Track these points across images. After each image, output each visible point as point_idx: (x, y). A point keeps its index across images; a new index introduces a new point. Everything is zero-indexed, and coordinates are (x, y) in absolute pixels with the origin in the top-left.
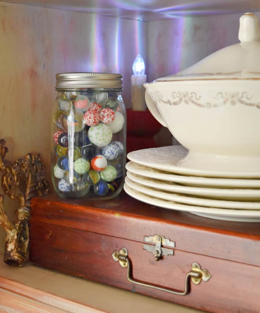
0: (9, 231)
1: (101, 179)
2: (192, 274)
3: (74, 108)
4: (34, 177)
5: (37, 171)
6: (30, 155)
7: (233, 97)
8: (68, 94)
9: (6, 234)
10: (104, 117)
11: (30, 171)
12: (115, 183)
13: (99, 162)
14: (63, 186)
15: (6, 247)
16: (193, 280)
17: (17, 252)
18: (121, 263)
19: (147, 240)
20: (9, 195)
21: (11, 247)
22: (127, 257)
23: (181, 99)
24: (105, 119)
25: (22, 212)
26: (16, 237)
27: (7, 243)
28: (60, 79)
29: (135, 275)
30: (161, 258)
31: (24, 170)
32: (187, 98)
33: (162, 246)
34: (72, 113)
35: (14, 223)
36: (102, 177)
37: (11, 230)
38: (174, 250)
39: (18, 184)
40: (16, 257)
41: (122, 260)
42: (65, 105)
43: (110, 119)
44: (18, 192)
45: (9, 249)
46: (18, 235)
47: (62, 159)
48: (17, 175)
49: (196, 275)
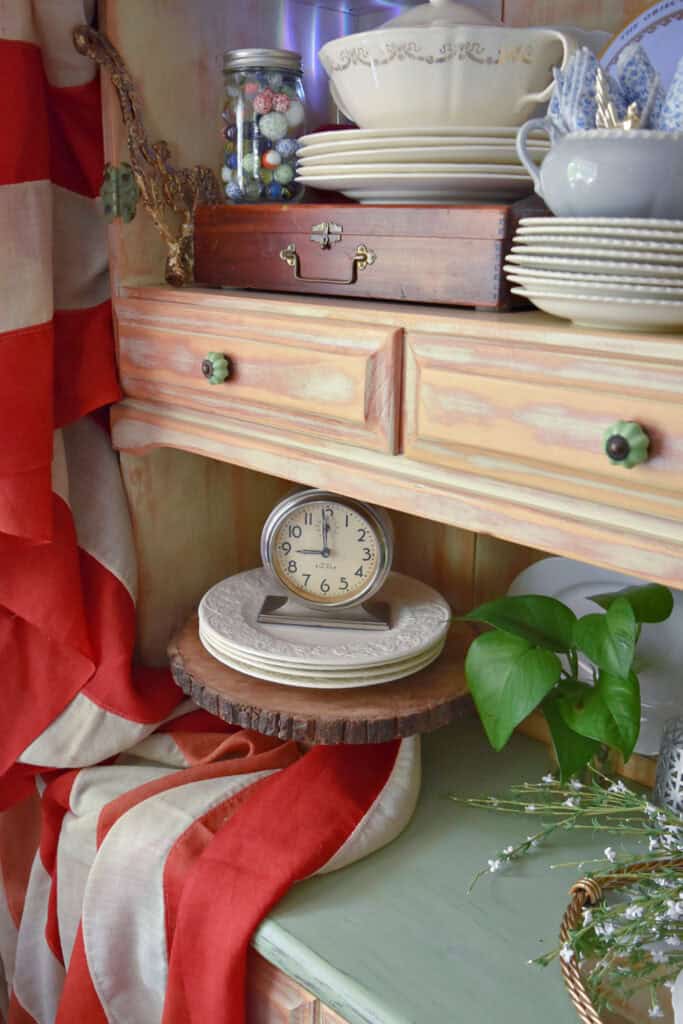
0: (170, 244)
1: (274, 181)
2: (358, 258)
3: (243, 94)
4: (202, 193)
5: (206, 189)
6: (199, 168)
7: (399, 49)
8: (236, 76)
9: (168, 248)
10: (276, 103)
11: (198, 185)
12: (290, 187)
13: (271, 158)
14: (231, 191)
15: (168, 262)
16: (359, 264)
17: (180, 267)
18: (289, 261)
19: (315, 229)
20: (172, 206)
21: (173, 261)
22: (295, 253)
23: (349, 60)
24: (278, 106)
25: (188, 228)
26: (178, 251)
27: (168, 259)
28: (228, 58)
29: (303, 274)
30: (328, 246)
31: (190, 183)
32: (355, 58)
33: (329, 233)
34: (240, 102)
35: (177, 238)
36: (276, 177)
37: (173, 242)
38: (341, 235)
39: (182, 195)
40: (178, 273)
41: (288, 257)
42: (233, 91)
43: (284, 106)
44: (183, 205)
45: (171, 264)
46: (181, 249)
47: (229, 156)
48: (182, 185)
49: (361, 257)
